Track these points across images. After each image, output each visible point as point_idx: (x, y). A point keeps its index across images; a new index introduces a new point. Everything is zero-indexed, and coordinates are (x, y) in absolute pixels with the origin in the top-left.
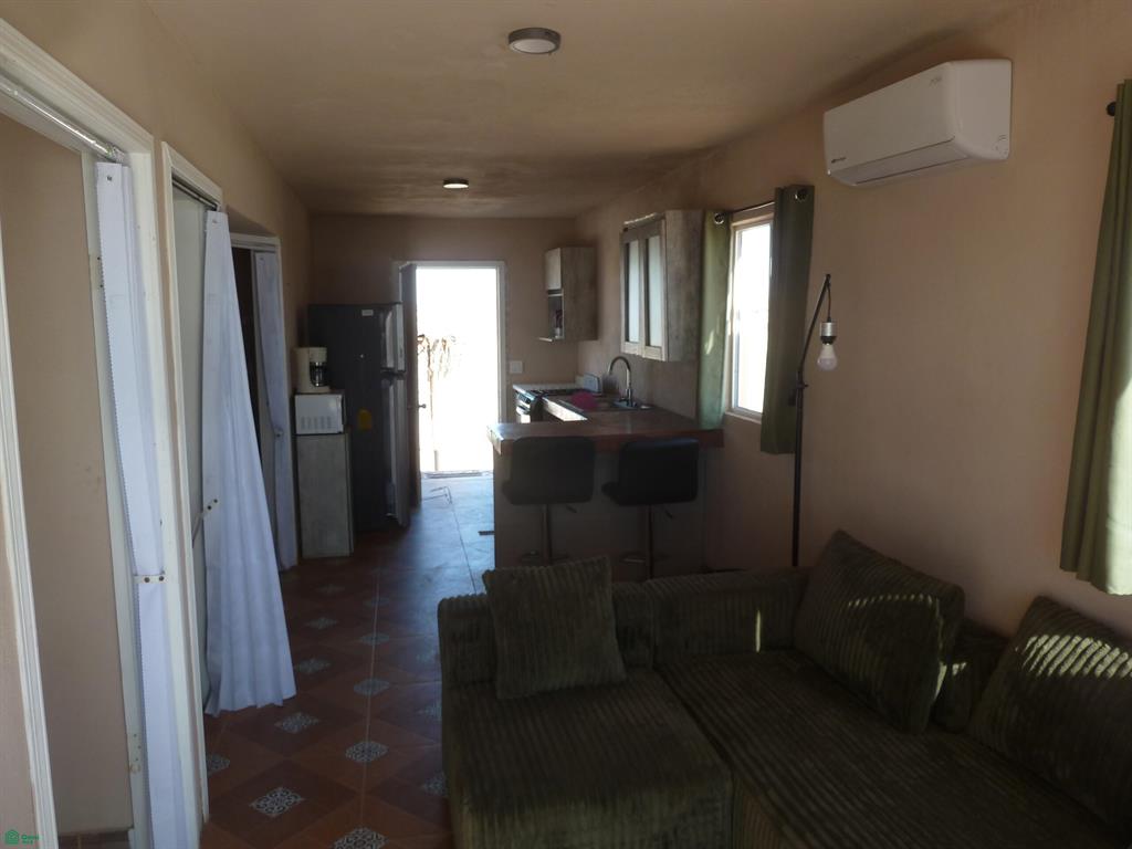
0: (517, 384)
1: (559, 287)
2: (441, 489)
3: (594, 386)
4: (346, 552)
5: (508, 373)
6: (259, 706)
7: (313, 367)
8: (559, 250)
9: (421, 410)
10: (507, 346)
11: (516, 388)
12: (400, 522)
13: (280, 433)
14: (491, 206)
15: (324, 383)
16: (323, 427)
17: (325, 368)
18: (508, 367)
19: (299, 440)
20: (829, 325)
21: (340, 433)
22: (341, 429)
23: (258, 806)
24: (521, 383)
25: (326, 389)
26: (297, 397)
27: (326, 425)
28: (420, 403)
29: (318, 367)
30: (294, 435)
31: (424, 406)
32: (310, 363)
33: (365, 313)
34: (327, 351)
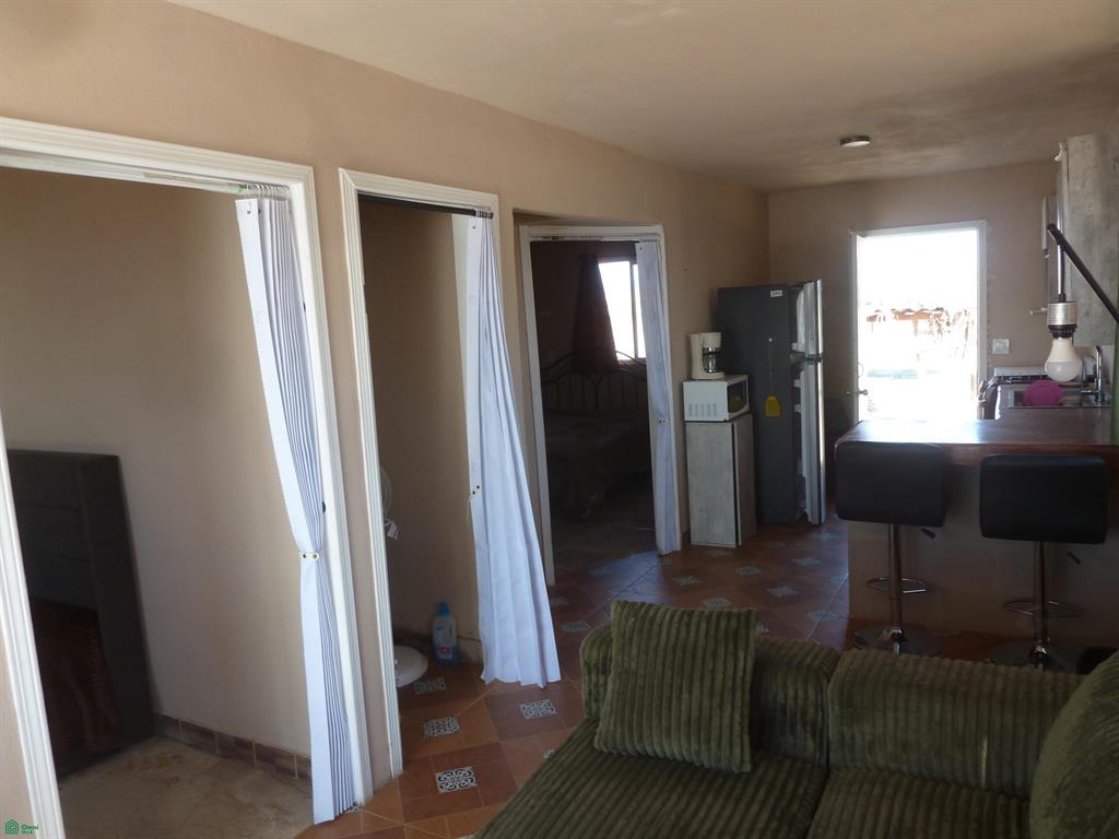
4: (732, 543)
5: (989, 353)
6: (523, 684)
7: (706, 354)
9: (861, 396)
10: (988, 321)
11: (995, 371)
13: (661, 419)
15: (718, 369)
16: (709, 415)
17: (716, 353)
18: (990, 346)
20: (1060, 308)
21: (725, 421)
22: (727, 418)
23: (439, 778)
25: (717, 375)
26: (686, 384)
27: (712, 414)
28: (861, 388)
29: (710, 353)
31: (865, 393)
32: (703, 349)
33: (776, 294)
34: (723, 337)
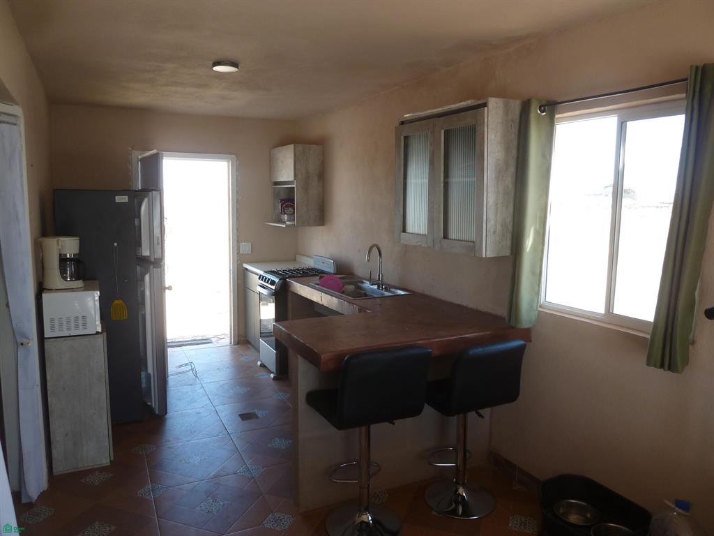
0: (248, 263)
1: (292, 178)
2: (186, 365)
3: (329, 267)
4: (105, 461)
7: (63, 260)
8: (292, 146)
10: (237, 230)
11: (246, 266)
12: (157, 412)
13: (24, 341)
14: (239, 101)
15: (76, 276)
17: (77, 260)
18: (239, 248)
19: (47, 344)
21: (98, 333)
22: (99, 330)
24: (253, 262)
25: (79, 283)
26: (44, 296)
27: (81, 326)
29: (70, 259)
30: (41, 338)
31: (170, 288)
32: (60, 255)
33: (120, 199)
34: (80, 241)
